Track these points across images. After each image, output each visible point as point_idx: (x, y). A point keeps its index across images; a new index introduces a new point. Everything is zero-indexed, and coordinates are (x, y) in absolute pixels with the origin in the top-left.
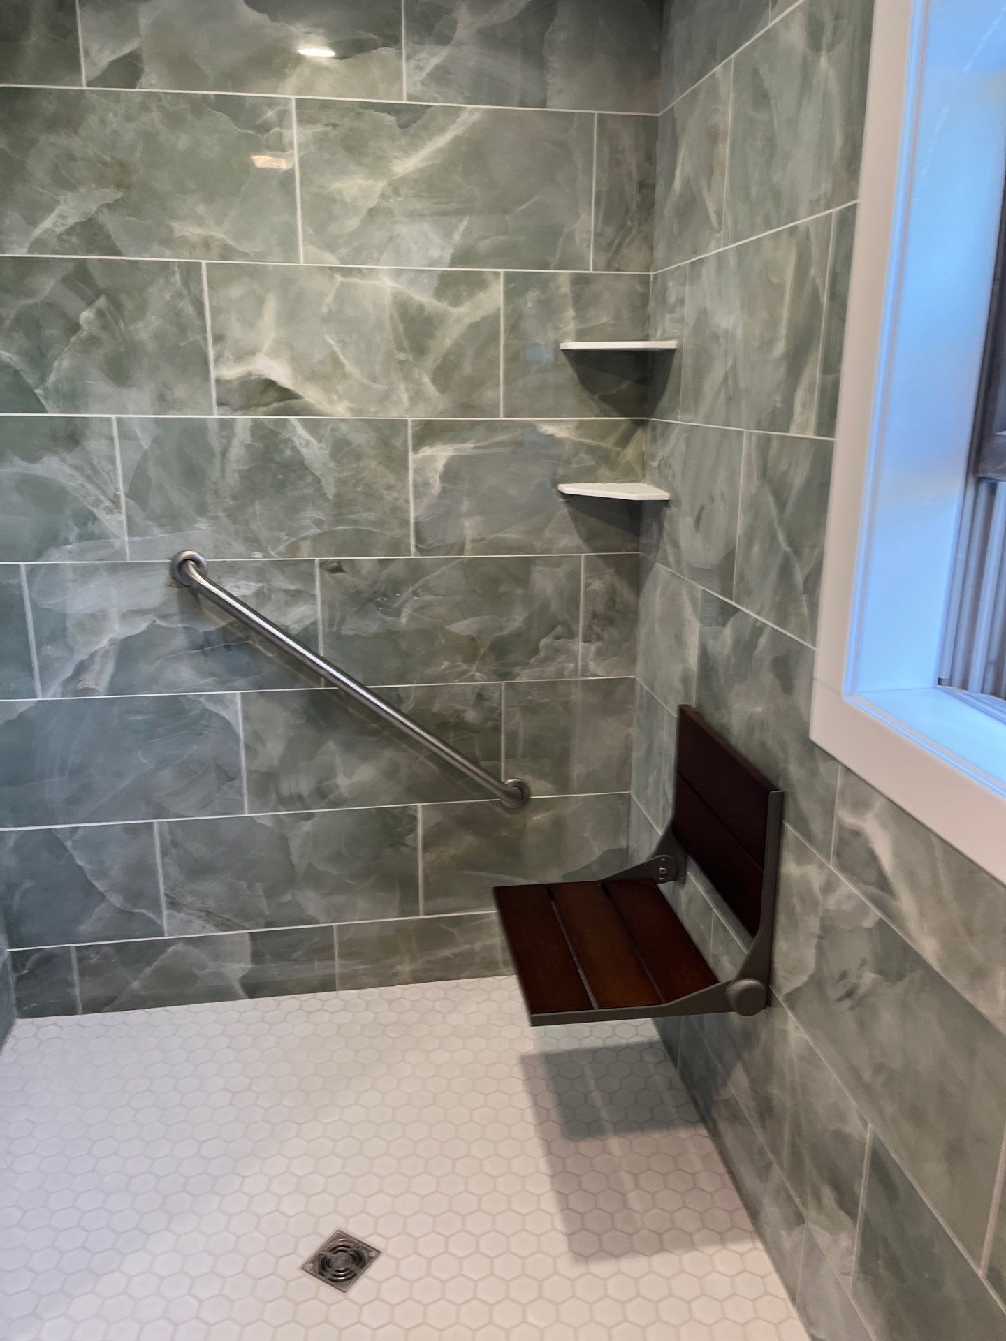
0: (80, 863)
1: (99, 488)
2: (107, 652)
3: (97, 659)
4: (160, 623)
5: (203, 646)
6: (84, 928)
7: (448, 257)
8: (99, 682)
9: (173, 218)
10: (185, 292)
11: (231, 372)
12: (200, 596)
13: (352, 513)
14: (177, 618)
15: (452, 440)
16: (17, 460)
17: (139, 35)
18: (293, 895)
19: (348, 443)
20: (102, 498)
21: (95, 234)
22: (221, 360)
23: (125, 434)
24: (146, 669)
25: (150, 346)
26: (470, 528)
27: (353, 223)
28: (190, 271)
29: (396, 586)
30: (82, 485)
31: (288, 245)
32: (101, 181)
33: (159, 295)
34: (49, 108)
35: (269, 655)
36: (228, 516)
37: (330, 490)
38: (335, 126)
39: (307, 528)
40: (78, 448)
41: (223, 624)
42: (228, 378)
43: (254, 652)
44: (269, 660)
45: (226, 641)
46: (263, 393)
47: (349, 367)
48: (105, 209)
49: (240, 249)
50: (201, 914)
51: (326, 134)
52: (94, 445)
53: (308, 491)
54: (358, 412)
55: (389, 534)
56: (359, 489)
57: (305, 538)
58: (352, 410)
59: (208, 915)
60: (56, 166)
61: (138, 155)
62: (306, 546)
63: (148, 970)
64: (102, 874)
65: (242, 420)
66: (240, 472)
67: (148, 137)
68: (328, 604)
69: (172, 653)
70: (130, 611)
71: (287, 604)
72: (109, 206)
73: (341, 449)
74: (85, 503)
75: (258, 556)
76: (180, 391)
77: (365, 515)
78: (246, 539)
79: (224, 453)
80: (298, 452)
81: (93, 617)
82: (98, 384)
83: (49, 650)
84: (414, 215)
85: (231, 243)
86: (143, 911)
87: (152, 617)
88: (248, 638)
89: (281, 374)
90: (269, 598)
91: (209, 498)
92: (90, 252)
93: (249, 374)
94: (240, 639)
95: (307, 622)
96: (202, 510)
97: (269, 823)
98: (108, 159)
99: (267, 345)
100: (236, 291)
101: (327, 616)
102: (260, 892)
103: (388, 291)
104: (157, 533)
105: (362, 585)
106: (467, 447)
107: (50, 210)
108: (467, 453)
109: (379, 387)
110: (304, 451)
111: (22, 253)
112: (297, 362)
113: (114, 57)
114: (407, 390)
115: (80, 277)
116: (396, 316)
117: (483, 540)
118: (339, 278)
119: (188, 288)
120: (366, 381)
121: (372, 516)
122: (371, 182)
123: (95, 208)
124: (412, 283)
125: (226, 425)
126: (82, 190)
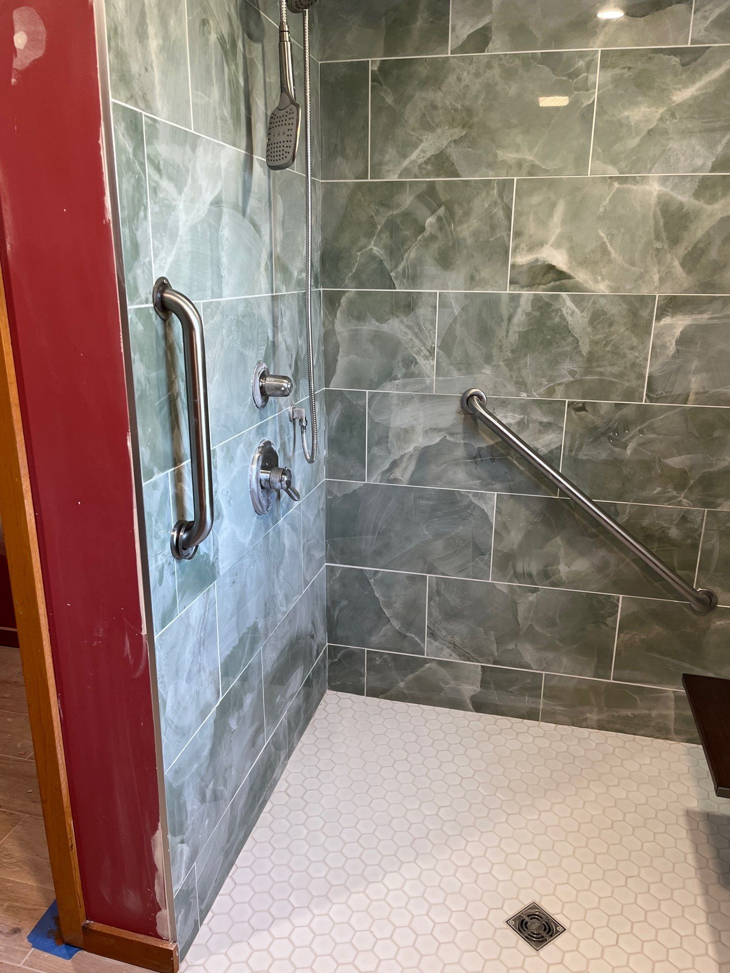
0: (377, 595)
1: (421, 341)
2: (411, 455)
3: (405, 459)
4: (448, 438)
5: (476, 457)
6: (374, 639)
7: (709, 164)
8: (404, 475)
9: (498, 147)
10: (499, 201)
11: (523, 259)
12: (479, 421)
13: (599, 366)
14: (460, 436)
15: (692, 312)
16: (373, 321)
17: (492, 12)
18: (516, 645)
19: (605, 313)
20: (423, 348)
21: (443, 162)
22: (517, 250)
23: (443, 305)
24: (434, 469)
25: (469, 242)
26: (695, 383)
27: (634, 142)
28: (505, 185)
29: (626, 425)
30: (411, 340)
31: (580, 162)
32: (452, 123)
33: (480, 204)
34: (424, 71)
35: (522, 468)
36: (507, 365)
37: (585, 349)
38: (629, 68)
39: (564, 376)
40: (412, 314)
41: (492, 443)
42: (521, 264)
43: (510, 465)
44: (521, 473)
45: (492, 456)
46: (544, 275)
47: (614, 254)
48: (453, 145)
49: (543, 167)
50: (450, 645)
51: (622, 75)
52: (422, 311)
53: (568, 349)
54: (616, 289)
55: (627, 384)
56: (608, 349)
57: (559, 384)
58: (611, 288)
59: (454, 647)
60: (424, 114)
61: (480, 102)
62: (560, 390)
63: (411, 676)
64: (389, 605)
65: (527, 294)
66: (519, 333)
67: (489, 87)
68: (571, 435)
69: (454, 460)
70: (431, 429)
71: (540, 432)
72: (455, 141)
73: (598, 318)
74: (412, 352)
75: (524, 395)
76: (485, 273)
77: (609, 369)
78: (517, 383)
79: (510, 319)
80: (565, 319)
81: (406, 431)
82: (431, 268)
83: (375, 450)
84: (686, 133)
85: (537, 163)
86: (413, 635)
87: (443, 434)
88: (509, 454)
89: (559, 259)
90: (528, 427)
91: (495, 351)
92: (438, 176)
93: (537, 260)
94: (502, 455)
95: (553, 446)
96: (488, 359)
97: (505, 590)
98: (459, 107)
99: (553, 239)
100: (536, 199)
101: (568, 444)
102: (493, 639)
103: (655, 194)
104: (455, 374)
105: (599, 422)
106: (703, 318)
107: (416, 146)
108: (704, 322)
109: (636, 270)
110: (569, 318)
111: (394, 178)
112: (573, 252)
113: (472, 31)
114: (659, 271)
115: (429, 195)
116: (659, 213)
117: (705, 392)
118: (616, 185)
119: (502, 198)
120: (626, 265)
121: (615, 370)
122: (653, 109)
123: (445, 143)
124: (675, 187)
125: (514, 298)
126: (439, 131)
